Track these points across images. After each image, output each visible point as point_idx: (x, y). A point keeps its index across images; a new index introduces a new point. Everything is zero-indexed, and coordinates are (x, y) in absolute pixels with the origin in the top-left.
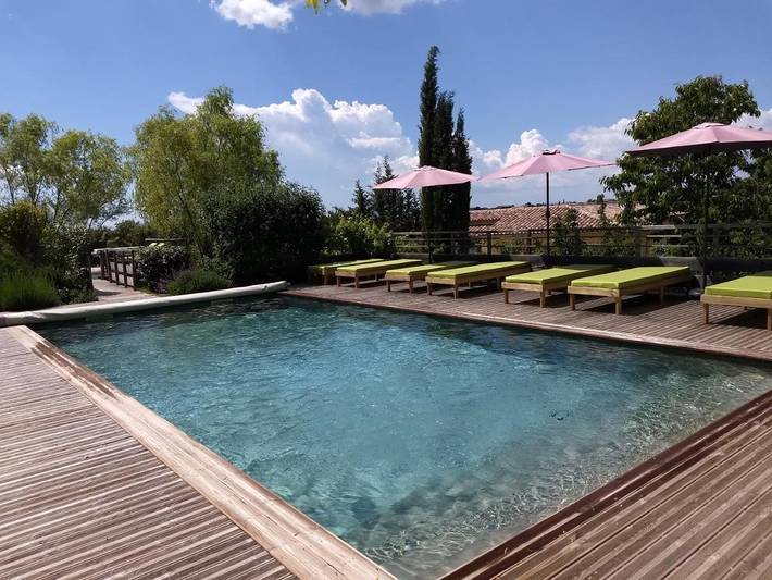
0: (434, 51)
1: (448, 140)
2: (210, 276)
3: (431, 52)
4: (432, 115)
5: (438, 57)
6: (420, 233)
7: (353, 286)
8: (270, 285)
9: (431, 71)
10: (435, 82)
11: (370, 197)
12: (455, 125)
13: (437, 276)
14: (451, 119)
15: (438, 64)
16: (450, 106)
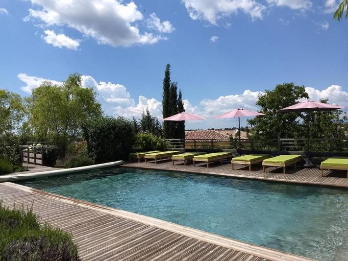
0: (169, 66)
1: (175, 102)
2: (85, 158)
3: (167, 66)
4: (168, 91)
5: (170, 68)
6: (179, 140)
7: (154, 163)
8: (116, 162)
9: (167, 74)
10: (169, 78)
11: (139, 124)
12: (178, 96)
13: (199, 158)
14: (176, 93)
15: (170, 71)
16: (176, 88)
